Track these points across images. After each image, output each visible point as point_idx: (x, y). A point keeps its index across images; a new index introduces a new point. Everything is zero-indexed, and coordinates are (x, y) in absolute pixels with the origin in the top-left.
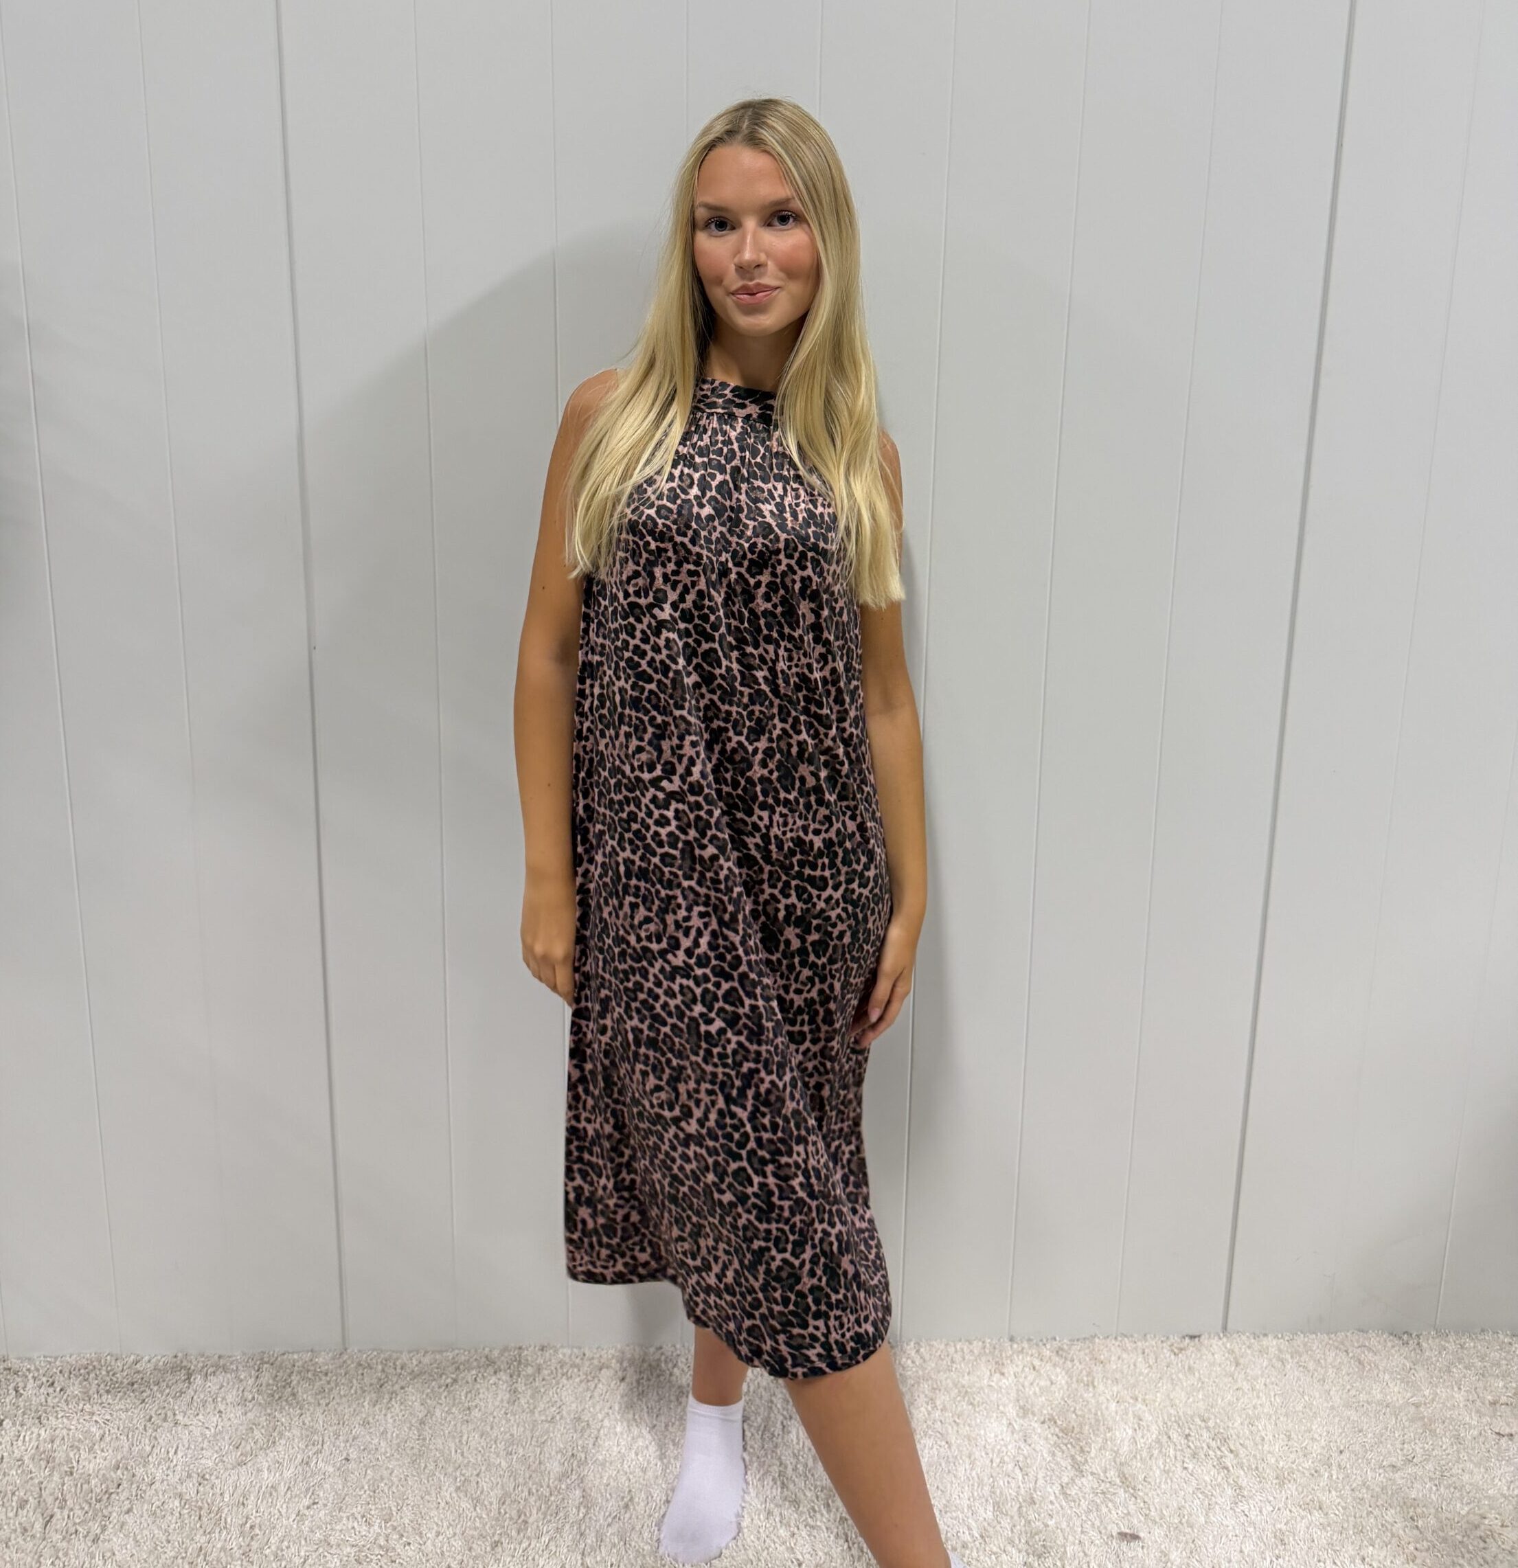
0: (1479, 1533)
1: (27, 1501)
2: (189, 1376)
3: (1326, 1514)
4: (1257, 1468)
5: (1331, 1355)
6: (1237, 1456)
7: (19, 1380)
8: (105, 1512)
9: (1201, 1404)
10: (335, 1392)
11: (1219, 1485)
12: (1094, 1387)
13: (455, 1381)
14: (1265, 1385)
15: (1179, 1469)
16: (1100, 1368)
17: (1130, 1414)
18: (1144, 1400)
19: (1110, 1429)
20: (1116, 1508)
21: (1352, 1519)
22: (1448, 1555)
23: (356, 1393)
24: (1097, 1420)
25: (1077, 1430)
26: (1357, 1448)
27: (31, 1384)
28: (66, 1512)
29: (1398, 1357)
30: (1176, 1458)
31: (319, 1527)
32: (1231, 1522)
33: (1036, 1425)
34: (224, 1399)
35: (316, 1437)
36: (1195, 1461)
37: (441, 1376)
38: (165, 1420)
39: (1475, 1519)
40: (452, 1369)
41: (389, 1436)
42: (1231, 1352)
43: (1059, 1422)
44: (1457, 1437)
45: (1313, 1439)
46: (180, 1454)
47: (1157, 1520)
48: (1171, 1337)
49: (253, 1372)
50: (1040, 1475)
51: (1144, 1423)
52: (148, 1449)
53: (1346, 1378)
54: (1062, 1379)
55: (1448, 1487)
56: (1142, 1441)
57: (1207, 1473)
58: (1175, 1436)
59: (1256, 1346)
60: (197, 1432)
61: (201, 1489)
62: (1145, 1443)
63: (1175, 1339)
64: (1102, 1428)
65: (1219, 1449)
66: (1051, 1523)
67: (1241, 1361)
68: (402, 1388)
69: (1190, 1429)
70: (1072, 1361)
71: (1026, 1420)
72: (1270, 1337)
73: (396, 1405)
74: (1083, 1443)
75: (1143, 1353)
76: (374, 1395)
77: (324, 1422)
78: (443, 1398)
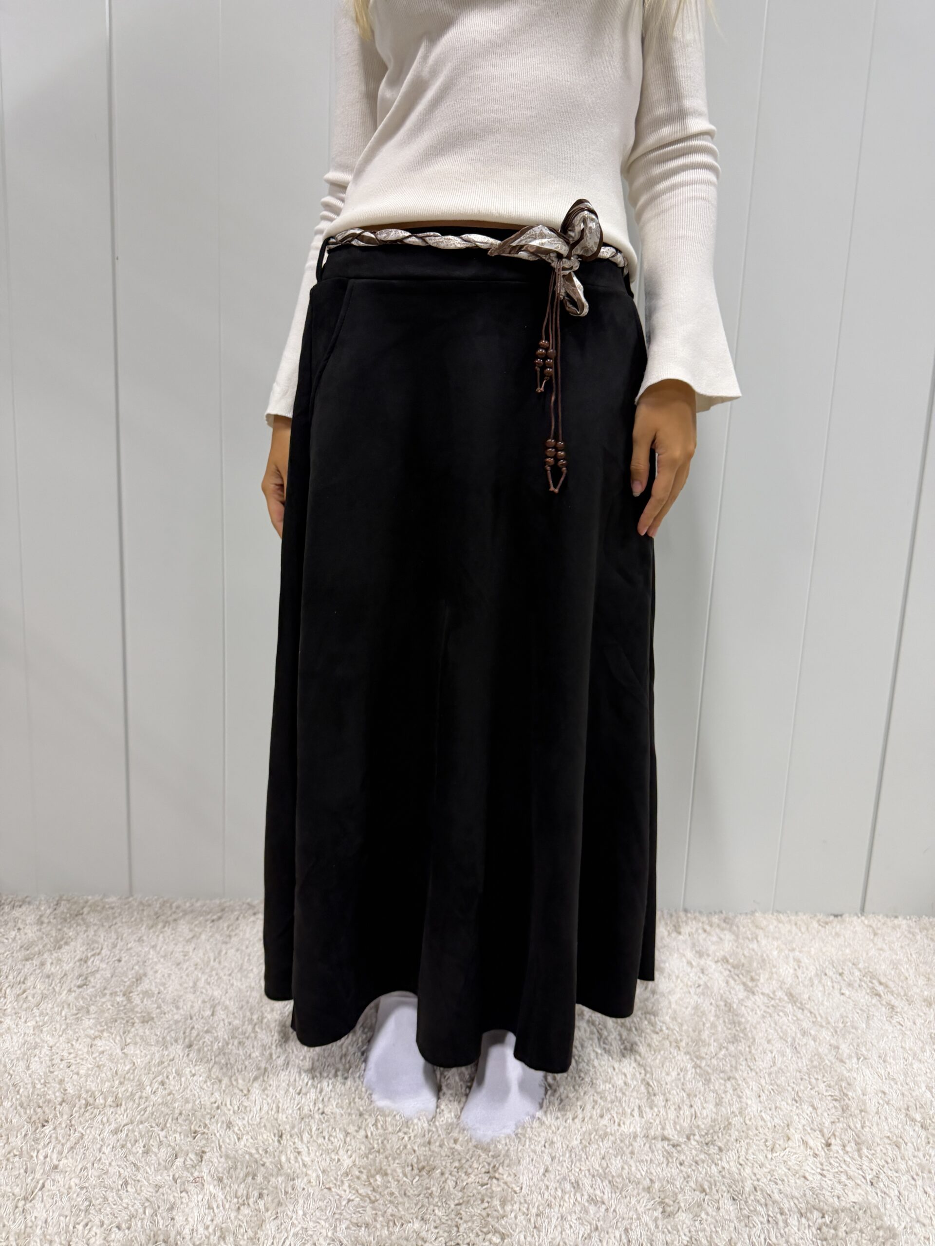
4: (905, 995)
6: (887, 986)
9: (850, 955)
12: (758, 941)
13: (220, 918)
15: (838, 994)
16: (762, 931)
18: (801, 951)
19: (774, 967)
20: (786, 1015)
23: (136, 920)
24: (764, 960)
25: (747, 966)
30: (833, 987)
33: (710, 963)
35: (96, 945)
36: (850, 989)
37: (209, 913)
40: (218, 910)
41: (158, 948)
43: (731, 961)
48: (818, 914)
49: (52, 905)
51: (803, 965)
54: (729, 937)
57: (863, 998)
58: (830, 973)
59: (890, 924)
62: (805, 978)
63: (820, 916)
64: (768, 965)
65: (870, 982)
67: (879, 932)
68: (175, 920)
69: (843, 969)
70: (738, 927)
71: (703, 959)
72: (900, 918)
73: (168, 930)
74: (753, 974)
75: (796, 924)
76: (151, 923)
77: (105, 936)
78: (208, 927)
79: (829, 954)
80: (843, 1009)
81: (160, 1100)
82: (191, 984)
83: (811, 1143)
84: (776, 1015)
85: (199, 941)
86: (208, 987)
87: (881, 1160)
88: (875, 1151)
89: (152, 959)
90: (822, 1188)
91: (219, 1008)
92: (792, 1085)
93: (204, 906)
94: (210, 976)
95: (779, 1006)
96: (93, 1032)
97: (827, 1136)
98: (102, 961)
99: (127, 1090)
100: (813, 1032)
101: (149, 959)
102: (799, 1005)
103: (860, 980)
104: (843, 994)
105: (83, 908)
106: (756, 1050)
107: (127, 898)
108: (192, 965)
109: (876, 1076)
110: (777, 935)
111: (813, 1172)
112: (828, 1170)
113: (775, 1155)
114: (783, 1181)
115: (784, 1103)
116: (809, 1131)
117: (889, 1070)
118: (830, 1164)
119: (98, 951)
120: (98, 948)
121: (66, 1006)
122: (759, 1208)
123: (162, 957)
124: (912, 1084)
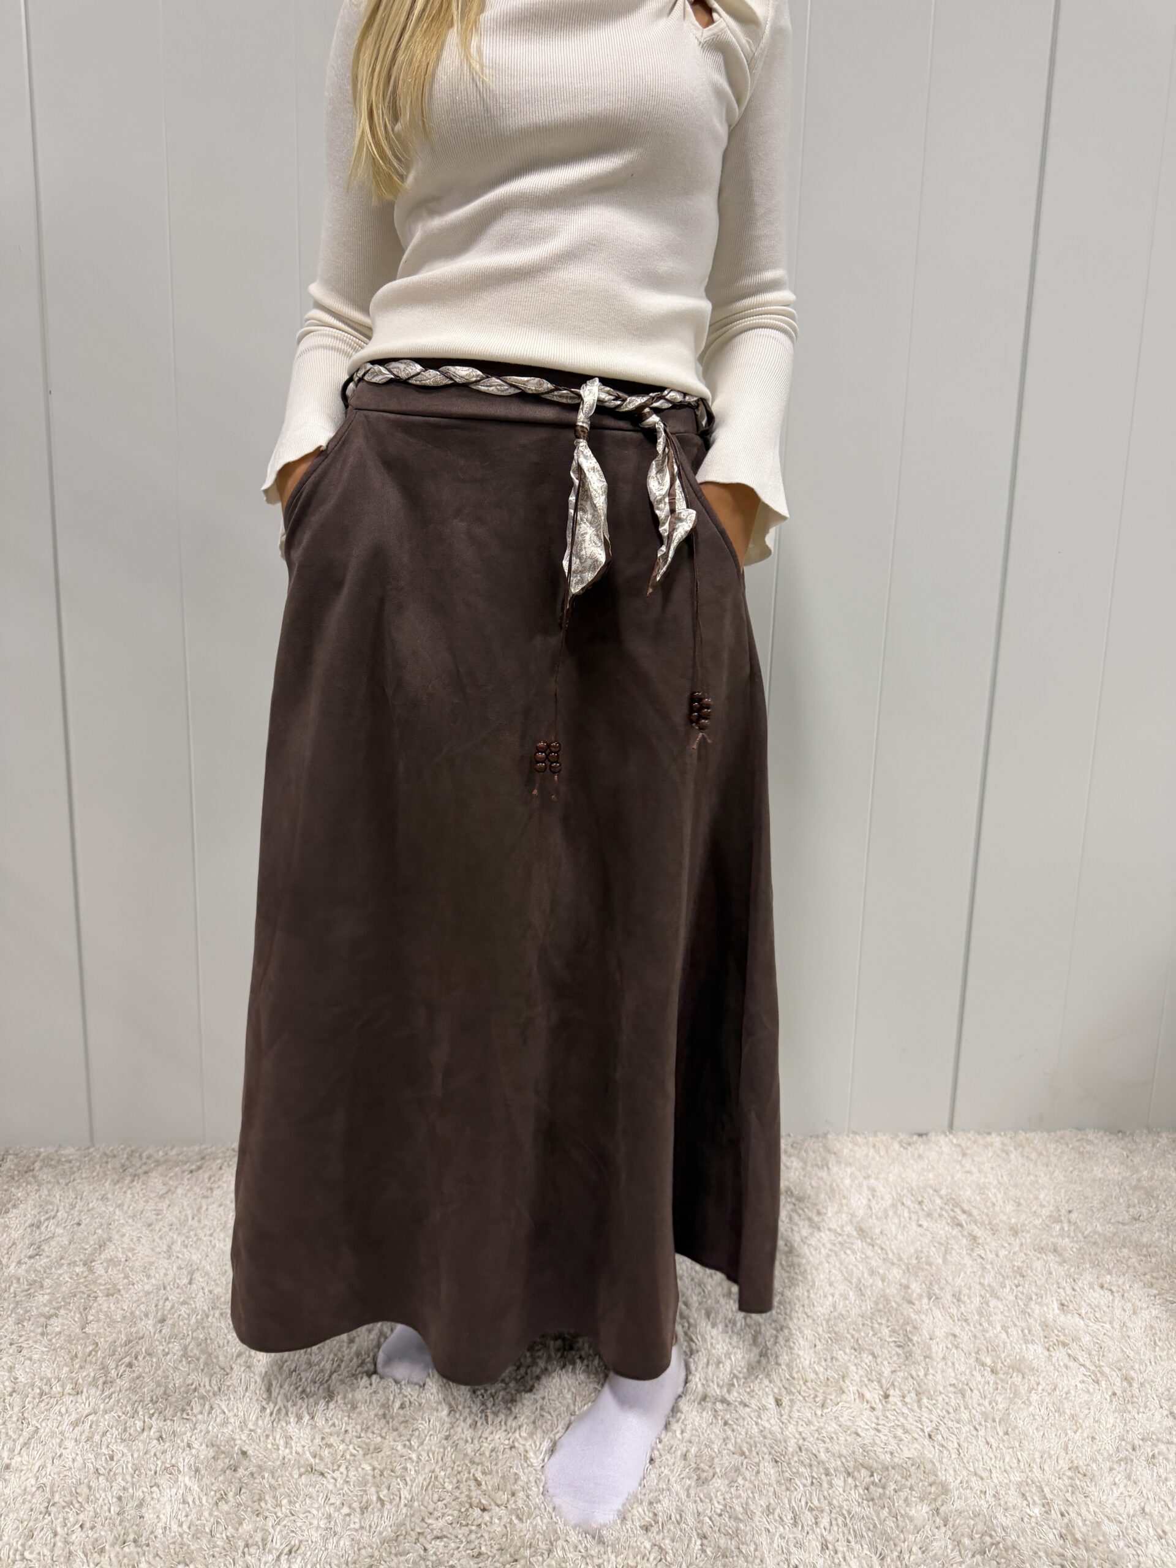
3: (1061, 1255)
4: (990, 1223)
5: (1052, 1147)
6: (970, 1214)
9: (932, 1181)
11: (954, 1237)
12: (828, 1168)
13: (199, 1168)
14: (992, 1168)
15: (914, 1226)
16: (834, 1156)
17: (865, 1189)
18: (877, 1178)
19: (844, 1198)
20: (854, 1252)
21: (1087, 1257)
23: (98, 1175)
24: (833, 1190)
26: (1085, 1210)
29: (1114, 1148)
30: (910, 1218)
32: (968, 1261)
35: (51, 1207)
36: (929, 1219)
40: (197, 1158)
41: (125, 1207)
42: (959, 1146)
45: (1042, 1206)
47: (895, 1261)
48: (900, 1134)
53: (1068, 1163)
56: (876, 1206)
57: (942, 1229)
58: (908, 1203)
59: (981, 1141)
63: (902, 1136)
64: (837, 1196)
65: (952, 1210)
67: (969, 1152)
68: (146, 1173)
69: (923, 1197)
70: (806, 1151)
72: (994, 1135)
73: (137, 1185)
74: (820, 1207)
75: (874, 1146)
76: (116, 1177)
77: (61, 1196)
78: (185, 1180)
79: (909, 1181)
80: (919, 1243)
81: (127, 1385)
82: (165, 1248)
83: (868, 1396)
84: (842, 1252)
85: (174, 1196)
86: (185, 1250)
87: (941, 1411)
88: (937, 1401)
89: (118, 1220)
90: (874, 1444)
91: (197, 1275)
92: (851, 1331)
93: (181, 1153)
94: (188, 1237)
95: (846, 1242)
96: (47, 1309)
97: (885, 1387)
98: (57, 1225)
99: (88, 1375)
100: (881, 1271)
101: (114, 1221)
102: (869, 1240)
103: (941, 1209)
104: (920, 1226)
105: (33, 1163)
106: (816, 1294)
107: (88, 1148)
108: (165, 1225)
109: (948, 1318)
110: (851, 1160)
111: (867, 1427)
112: (884, 1425)
113: (825, 1411)
114: (831, 1438)
115: (841, 1352)
116: (867, 1382)
117: (963, 1309)
118: (887, 1417)
119: (53, 1214)
120: (53, 1210)
121: (14, 1281)
122: (802, 1469)
123: (130, 1217)
124: (986, 1325)
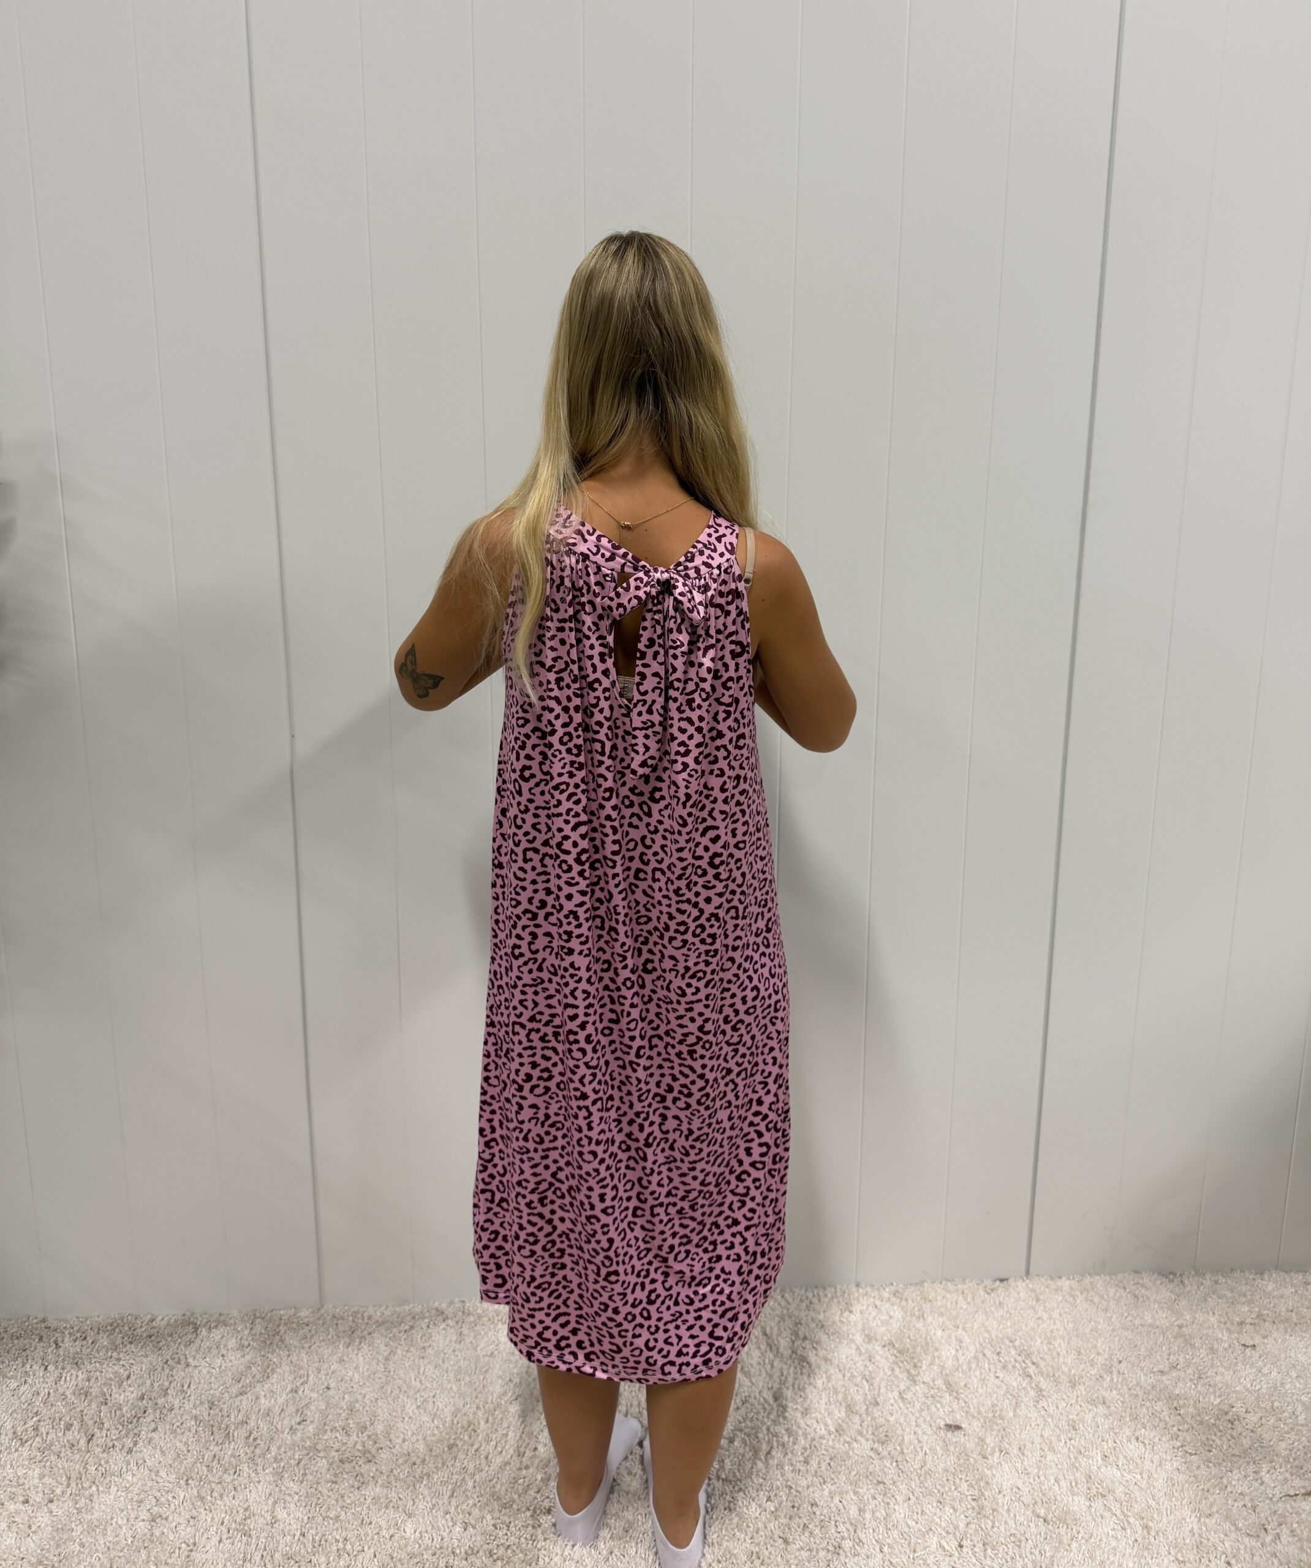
0: (1228, 1417)
1: (72, 1425)
2: (196, 1329)
3: (1109, 1407)
4: (1054, 1375)
5: (1112, 1291)
6: (1038, 1366)
7: (57, 1335)
8: (136, 1431)
9: (1009, 1330)
10: (315, 1338)
11: (1024, 1389)
12: (924, 1319)
14: (1060, 1314)
16: (929, 1305)
17: (953, 1338)
18: (964, 1328)
21: (1128, 1410)
22: (1204, 1433)
23: (332, 1337)
24: (927, 1343)
25: (911, 1350)
26: (1133, 1359)
27: (67, 1339)
28: (104, 1432)
29: (1164, 1292)
30: (990, 1369)
31: (309, 1438)
32: (1034, 1415)
33: (878, 1348)
34: (225, 1346)
35: (302, 1372)
36: (1005, 1371)
37: (400, 1324)
38: (179, 1362)
39: (1226, 1408)
40: (408, 1318)
42: (1033, 1290)
43: (897, 1346)
44: (1212, 1349)
45: (1099, 1354)
46: (193, 1387)
47: (976, 1415)
48: (985, 1280)
49: (248, 1325)
50: (883, 1384)
51: (964, 1345)
52: (166, 1384)
53: (1125, 1308)
54: (898, 1313)
55: (1204, 1385)
56: (963, 1358)
57: (1015, 1380)
58: (988, 1354)
59: (1053, 1286)
60: (205, 1371)
61: (212, 1412)
62: (965, 1359)
63: (988, 1282)
64: (931, 1349)
65: (1024, 1361)
66: (892, 1419)
67: (1041, 1297)
69: (1000, 1348)
71: (871, 1345)
73: (365, 1347)
74: (916, 1360)
75: (963, 1293)
76: (347, 1340)
78: (403, 1340)
79: (990, 1330)
80: (995, 1396)
85: (397, 1357)
98: (312, 1389)
103: (1015, 1360)
104: (997, 1377)
105: (278, 1326)
107: (319, 1311)
109: (1014, 1471)
